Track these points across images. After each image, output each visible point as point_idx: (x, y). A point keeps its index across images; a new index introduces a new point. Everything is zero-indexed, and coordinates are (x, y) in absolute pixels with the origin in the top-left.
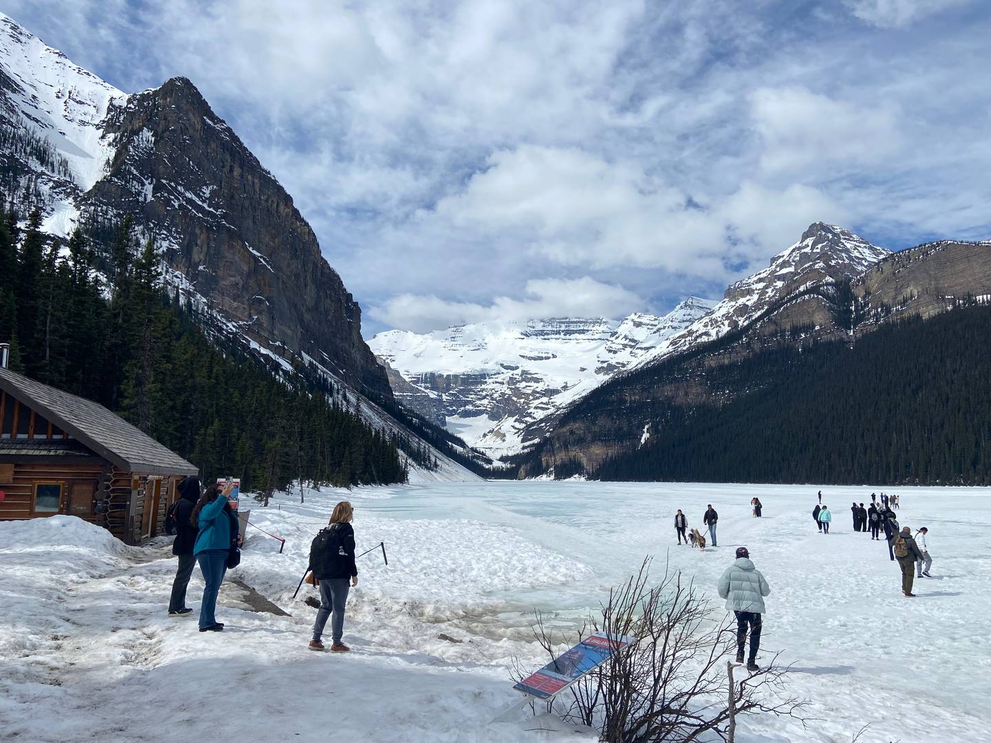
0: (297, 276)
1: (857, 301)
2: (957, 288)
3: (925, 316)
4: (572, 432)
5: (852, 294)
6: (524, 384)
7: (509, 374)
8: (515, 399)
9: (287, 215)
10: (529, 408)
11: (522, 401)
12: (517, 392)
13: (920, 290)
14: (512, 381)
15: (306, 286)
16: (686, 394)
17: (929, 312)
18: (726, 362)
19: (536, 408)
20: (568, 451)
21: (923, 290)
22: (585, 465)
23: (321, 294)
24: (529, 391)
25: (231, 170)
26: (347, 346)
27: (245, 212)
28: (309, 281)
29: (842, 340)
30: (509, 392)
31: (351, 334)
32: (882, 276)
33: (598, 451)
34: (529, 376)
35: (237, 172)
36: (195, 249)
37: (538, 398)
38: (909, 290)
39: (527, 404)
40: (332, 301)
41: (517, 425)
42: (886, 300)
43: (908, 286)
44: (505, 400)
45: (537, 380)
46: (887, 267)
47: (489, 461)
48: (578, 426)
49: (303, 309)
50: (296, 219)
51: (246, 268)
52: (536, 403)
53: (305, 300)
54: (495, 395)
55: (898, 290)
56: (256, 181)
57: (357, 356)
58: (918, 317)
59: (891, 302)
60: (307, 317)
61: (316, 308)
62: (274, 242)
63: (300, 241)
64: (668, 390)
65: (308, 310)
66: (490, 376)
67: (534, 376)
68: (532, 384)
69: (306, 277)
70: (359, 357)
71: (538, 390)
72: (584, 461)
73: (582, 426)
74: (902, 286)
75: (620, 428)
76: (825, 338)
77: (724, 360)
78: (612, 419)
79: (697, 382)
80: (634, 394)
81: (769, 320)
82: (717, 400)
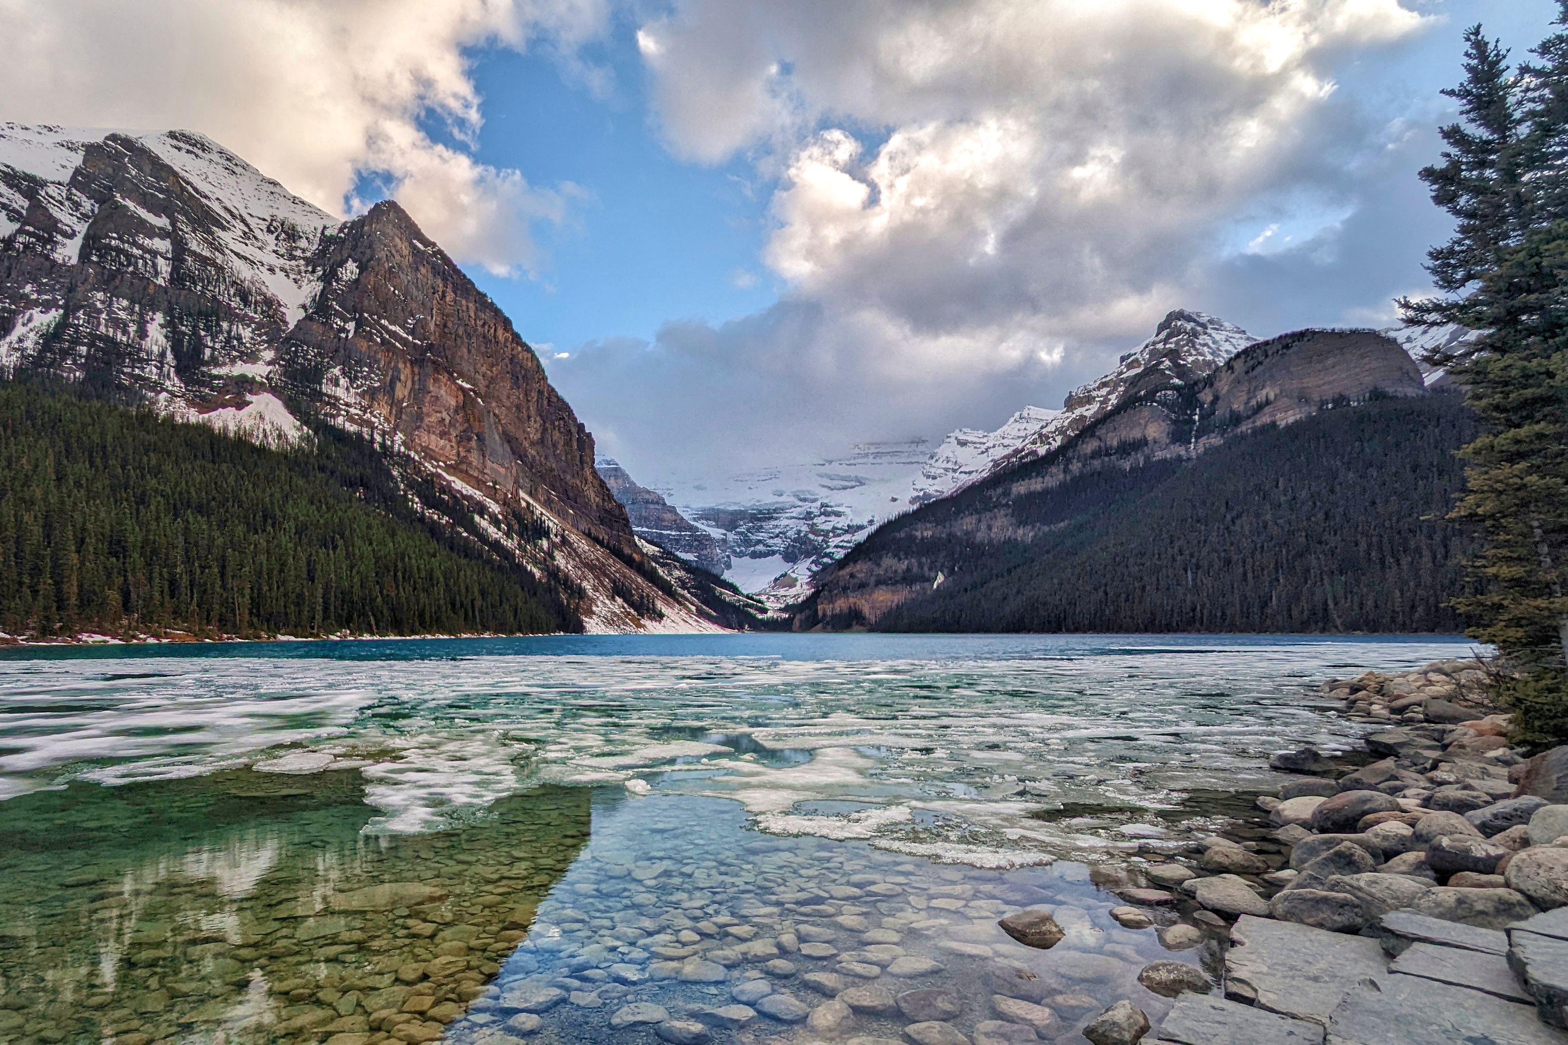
1: (1201, 407)
2: (1324, 387)
3: (1282, 424)
4: (852, 576)
5: (1197, 400)
6: (823, 518)
7: (807, 506)
8: (811, 536)
10: (828, 547)
11: (820, 539)
12: (814, 530)
13: (1278, 392)
14: (809, 516)
15: (529, 417)
16: (990, 528)
17: (1287, 418)
18: (1039, 488)
19: (836, 547)
20: (847, 598)
21: (1281, 392)
22: (867, 615)
23: (547, 425)
24: (828, 527)
26: (579, 484)
28: (533, 412)
29: (1179, 457)
30: (805, 528)
31: (583, 468)
32: (1233, 376)
33: (885, 598)
34: (829, 509)
36: (399, 386)
37: (839, 535)
38: (1264, 392)
39: (827, 542)
40: (561, 434)
41: (814, 568)
42: (1235, 406)
43: (1263, 387)
44: (800, 540)
45: (838, 514)
46: (1239, 365)
48: (861, 569)
49: (526, 444)
51: (453, 403)
52: (837, 540)
53: (528, 433)
54: (788, 534)
55: (1251, 394)
58: (1274, 424)
59: (1242, 408)
60: (532, 452)
61: (542, 441)
64: (967, 523)
65: (532, 444)
66: (782, 510)
67: (835, 509)
68: (832, 518)
69: (528, 408)
70: (593, 495)
71: (839, 526)
72: (866, 610)
73: (865, 568)
74: (1255, 388)
75: (909, 570)
76: (1159, 455)
77: (1036, 485)
78: (900, 559)
79: (1002, 512)
80: (926, 529)
81: (1093, 435)
82: (1025, 534)
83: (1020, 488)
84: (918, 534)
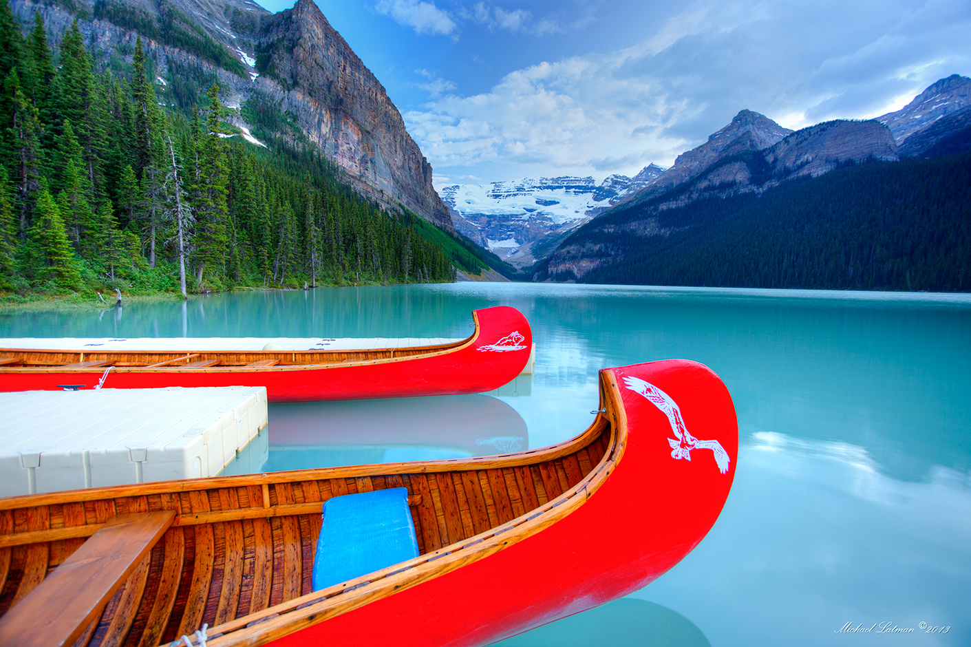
0: (390, 145)
1: (767, 164)
2: (840, 155)
3: (814, 175)
4: (568, 252)
5: (765, 160)
6: (538, 221)
7: (529, 214)
9: (382, 101)
13: (814, 156)
15: (396, 152)
16: (645, 228)
17: (818, 171)
18: (674, 206)
20: (565, 264)
21: (816, 156)
22: (576, 274)
23: (406, 157)
25: (344, 69)
26: (424, 194)
27: (355, 101)
28: (398, 149)
29: (753, 192)
31: (426, 185)
32: (788, 147)
33: (586, 265)
34: (542, 216)
35: (348, 70)
36: (323, 125)
38: (806, 157)
40: (414, 162)
42: (788, 164)
43: (806, 153)
45: (547, 219)
46: (792, 141)
47: (515, 270)
48: (573, 249)
49: (395, 168)
50: (389, 104)
53: (396, 161)
55: (798, 157)
56: (361, 77)
57: (430, 200)
58: (809, 174)
59: (791, 165)
60: (398, 173)
61: (403, 167)
62: (374, 121)
63: (391, 119)
64: (633, 225)
65: (398, 168)
66: (517, 216)
67: (545, 216)
69: (396, 145)
70: (431, 201)
72: (575, 271)
73: (576, 248)
74: (801, 153)
75: (600, 250)
76: (742, 191)
77: (673, 205)
78: (595, 244)
79: (653, 220)
80: (611, 228)
81: (706, 178)
82: (665, 232)
83: (663, 207)
84: (606, 230)
